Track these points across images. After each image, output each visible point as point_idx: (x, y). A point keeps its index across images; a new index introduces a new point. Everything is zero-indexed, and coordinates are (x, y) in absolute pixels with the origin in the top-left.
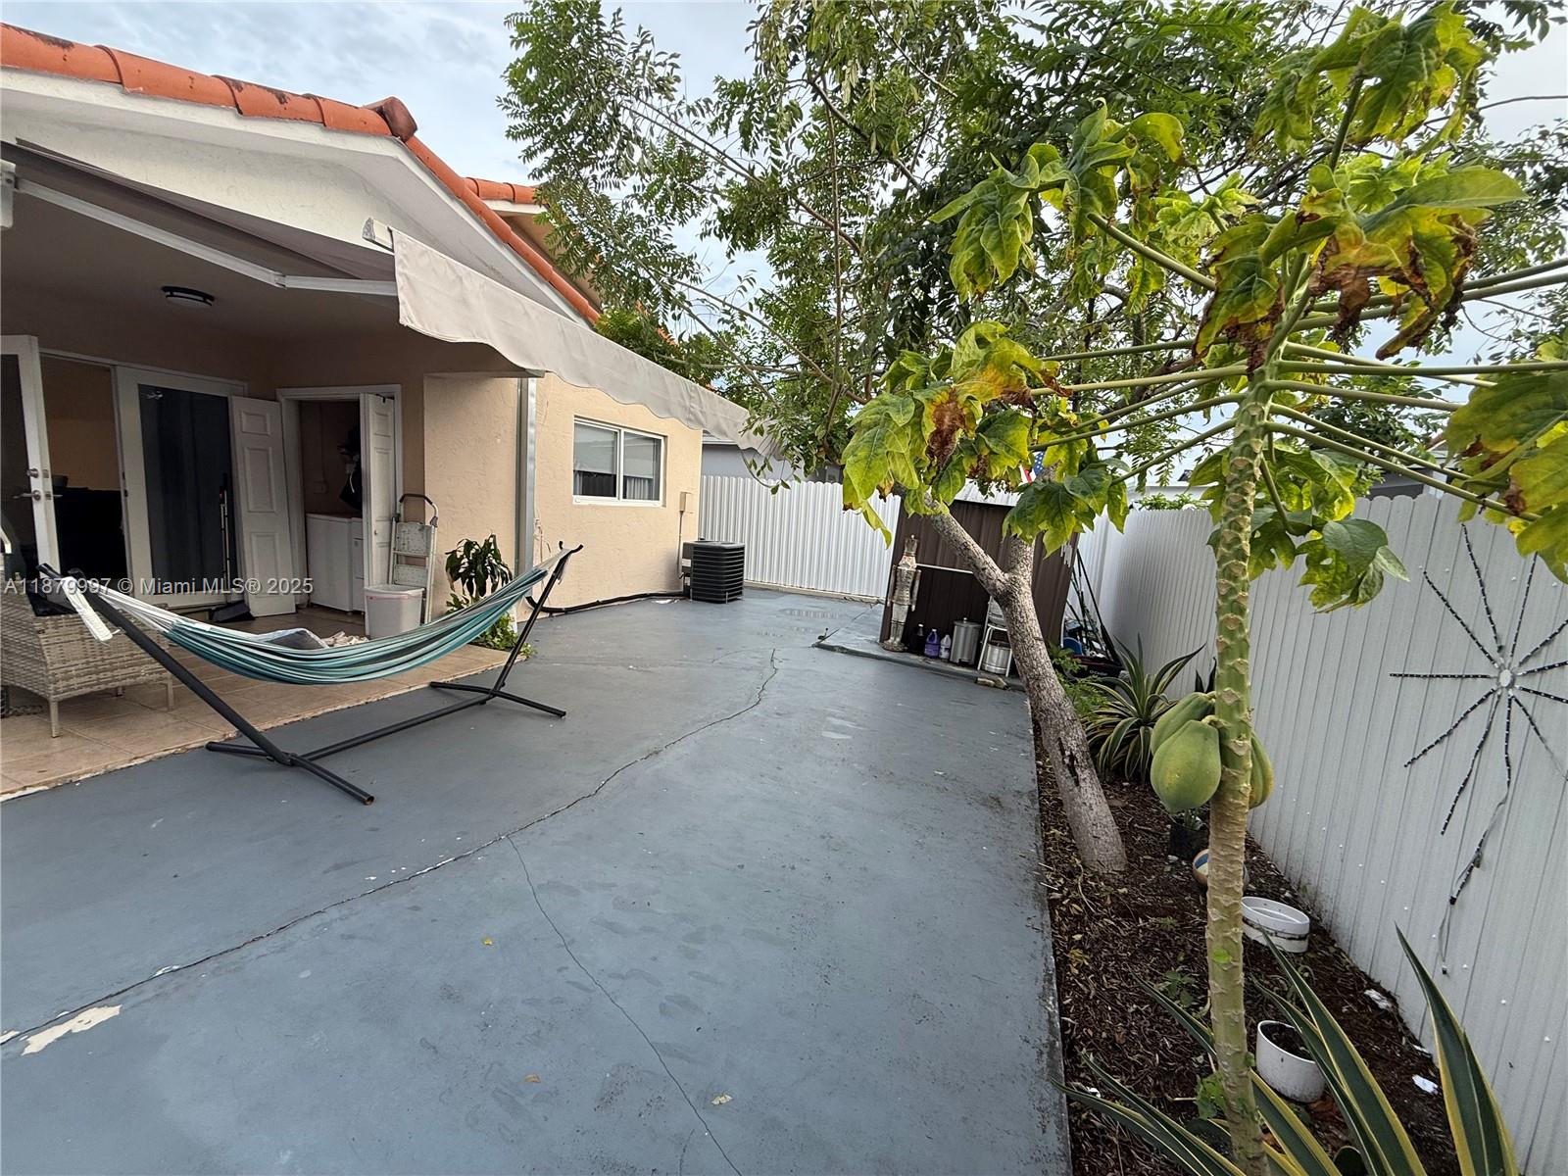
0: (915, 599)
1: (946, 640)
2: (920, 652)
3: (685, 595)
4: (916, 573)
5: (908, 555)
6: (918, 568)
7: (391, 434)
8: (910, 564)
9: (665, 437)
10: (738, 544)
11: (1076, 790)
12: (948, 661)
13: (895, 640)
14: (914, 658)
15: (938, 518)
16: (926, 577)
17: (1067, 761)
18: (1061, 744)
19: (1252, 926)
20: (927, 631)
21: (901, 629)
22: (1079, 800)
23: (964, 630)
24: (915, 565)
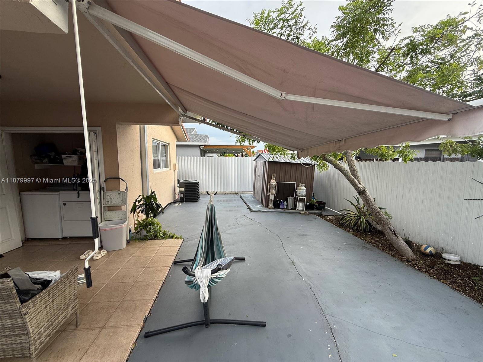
1: (285, 203)
2: (279, 208)
3: (182, 201)
4: (276, 184)
6: (276, 183)
8: (273, 182)
9: (169, 144)
10: (197, 182)
12: (287, 208)
13: (271, 205)
16: (279, 185)
17: (393, 232)
18: (390, 228)
20: (280, 201)
21: (273, 201)
22: (399, 242)
23: (291, 199)
24: (275, 182)
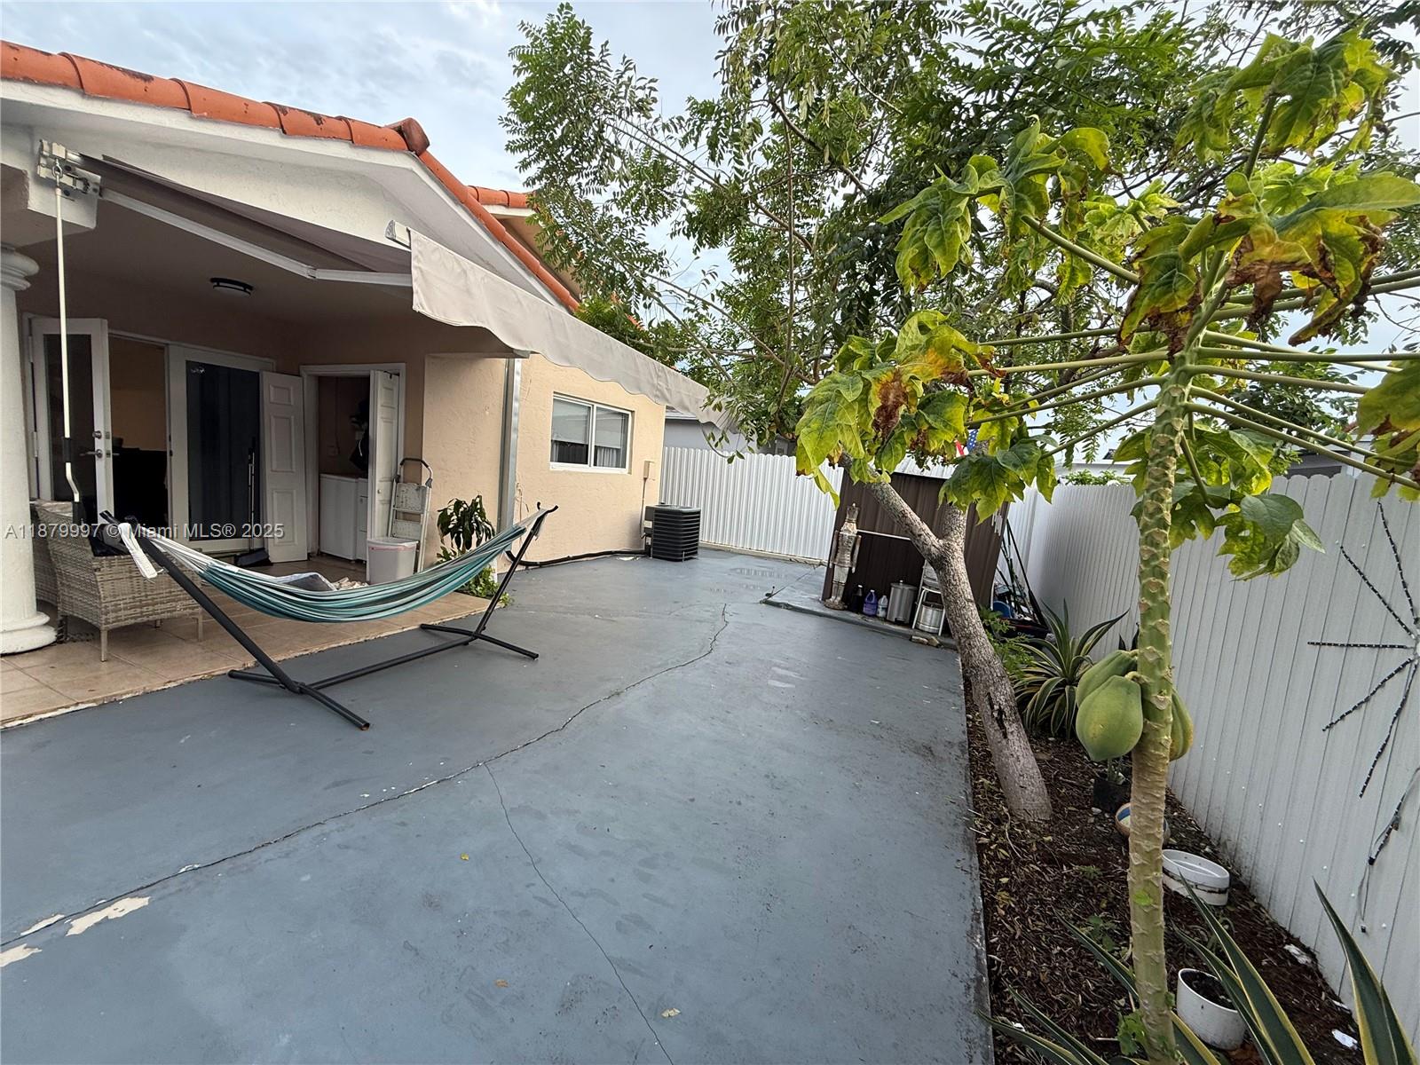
0: (855, 561)
1: (883, 601)
2: (858, 610)
3: (646, 553)
4: (856, 538)
5: (850, 521)
6: (858, 533)
7: (396, 406)
8: (851, 529)
9: (632, 412)
10: (695, 509)
11: (1004, 742)
12: (885, 619)
13: (836, 599)
14: (853, 616)
15: (878, 488)
16: (866, 541)
17: (995, 714)
18: (990, 699)
19: (1172, 877)
20: (865, 591)
21: (842, 589)
22: (1006, 751)
23: (900, 592)
24: (856, 531)
